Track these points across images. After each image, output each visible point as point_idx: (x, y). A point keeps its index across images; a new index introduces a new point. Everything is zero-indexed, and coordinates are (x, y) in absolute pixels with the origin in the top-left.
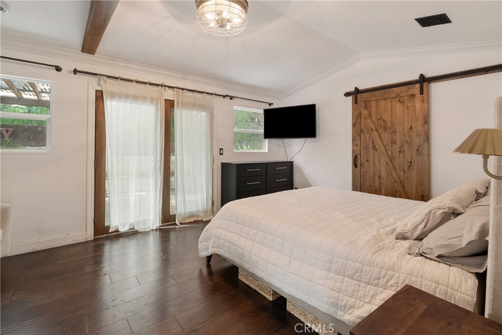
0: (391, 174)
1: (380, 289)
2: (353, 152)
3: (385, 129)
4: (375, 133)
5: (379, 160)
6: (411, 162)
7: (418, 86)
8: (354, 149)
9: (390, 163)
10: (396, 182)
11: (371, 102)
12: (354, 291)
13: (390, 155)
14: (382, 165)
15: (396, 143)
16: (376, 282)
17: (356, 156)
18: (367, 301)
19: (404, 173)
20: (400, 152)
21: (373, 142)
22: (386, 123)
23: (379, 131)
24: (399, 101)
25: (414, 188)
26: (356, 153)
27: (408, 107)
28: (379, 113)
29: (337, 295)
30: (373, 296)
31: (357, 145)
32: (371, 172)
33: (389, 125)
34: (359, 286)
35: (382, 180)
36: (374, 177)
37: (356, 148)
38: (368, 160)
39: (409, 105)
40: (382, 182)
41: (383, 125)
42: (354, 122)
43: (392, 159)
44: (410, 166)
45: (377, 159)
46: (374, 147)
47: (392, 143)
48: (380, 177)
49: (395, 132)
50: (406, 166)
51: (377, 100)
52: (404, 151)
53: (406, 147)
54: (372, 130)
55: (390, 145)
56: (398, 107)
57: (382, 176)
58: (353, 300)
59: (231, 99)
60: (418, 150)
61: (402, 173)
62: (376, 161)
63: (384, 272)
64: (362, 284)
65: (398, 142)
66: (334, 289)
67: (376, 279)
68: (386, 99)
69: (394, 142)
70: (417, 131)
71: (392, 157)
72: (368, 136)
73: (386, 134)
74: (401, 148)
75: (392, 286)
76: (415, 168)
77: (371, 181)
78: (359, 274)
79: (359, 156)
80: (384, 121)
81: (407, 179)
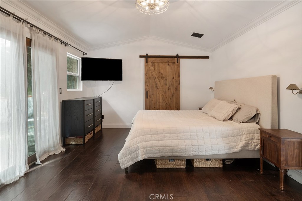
0: (165, 100)
1: (241, 136)
2: (145, 89)
3: (162, 78)
4: (157, 79)
5: (159, 94)
6: (173, 94)
7: (176, 59)
8: (146, 88)
9: (164, 95)
10: (167, 104)
11: (155, 63)
12: (234, 140)
13: (164, 91)
14: (160, 96)
15: (167, 85)
16: (239, 134)
17: (147, 92)
18: (240, 141)
19: (170, 99)
20: (168, 89)
21: (156, 84)
22: (162, 75)
23: (159, 78)
24: (168, 65)
25: (174, 106)
26: (147, 90)
27: (172, 68)
28: (159, 69)
29: (229, 144)
30: (241, 139)
31: (147, 86)
32: (155, 100)
33: (164, 76)
34: (235, 138)
35: (160, 103)
36: (156, 102)
37: (146, 87)
38: (153, 94)
39: (173, 67)
40: (160, 104)
41: (161, 76)
42: (146, 73)
43: (165, 93)
44: (173, 96)
45: (158, 93)
46: (156, 87)
47: (165, 85)
48: (159, 102)
49: (167, 80)
50: (171, 96)
51: (158, 63)
52: (170, 89)
53: (171, 87)
54: (156, 78)
55: (164, 86)
56: (168, 67)
57: (160, 102)
58: (235, 143)
59: (66, 45)
60: (176, 88)
61: (169, 99)
62: (158, 94)
63: (240, 130)
64: (236, 137)
65: (168, 85)
66: (228, 143)
67: (239, 133)
68: (162, 63)
69: (166, 85)
70: (176, 80)
71: (165, 92)
72: (153, 81)
73: (162, 80)
74: (169, 87)
75: (245, 133)
76: (175, 96)
77: (155, 105)
78: (233, 134)
79: (148, 92)
80: (161, 74)
81: (171, 102)
